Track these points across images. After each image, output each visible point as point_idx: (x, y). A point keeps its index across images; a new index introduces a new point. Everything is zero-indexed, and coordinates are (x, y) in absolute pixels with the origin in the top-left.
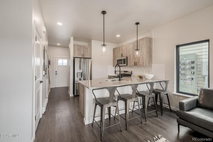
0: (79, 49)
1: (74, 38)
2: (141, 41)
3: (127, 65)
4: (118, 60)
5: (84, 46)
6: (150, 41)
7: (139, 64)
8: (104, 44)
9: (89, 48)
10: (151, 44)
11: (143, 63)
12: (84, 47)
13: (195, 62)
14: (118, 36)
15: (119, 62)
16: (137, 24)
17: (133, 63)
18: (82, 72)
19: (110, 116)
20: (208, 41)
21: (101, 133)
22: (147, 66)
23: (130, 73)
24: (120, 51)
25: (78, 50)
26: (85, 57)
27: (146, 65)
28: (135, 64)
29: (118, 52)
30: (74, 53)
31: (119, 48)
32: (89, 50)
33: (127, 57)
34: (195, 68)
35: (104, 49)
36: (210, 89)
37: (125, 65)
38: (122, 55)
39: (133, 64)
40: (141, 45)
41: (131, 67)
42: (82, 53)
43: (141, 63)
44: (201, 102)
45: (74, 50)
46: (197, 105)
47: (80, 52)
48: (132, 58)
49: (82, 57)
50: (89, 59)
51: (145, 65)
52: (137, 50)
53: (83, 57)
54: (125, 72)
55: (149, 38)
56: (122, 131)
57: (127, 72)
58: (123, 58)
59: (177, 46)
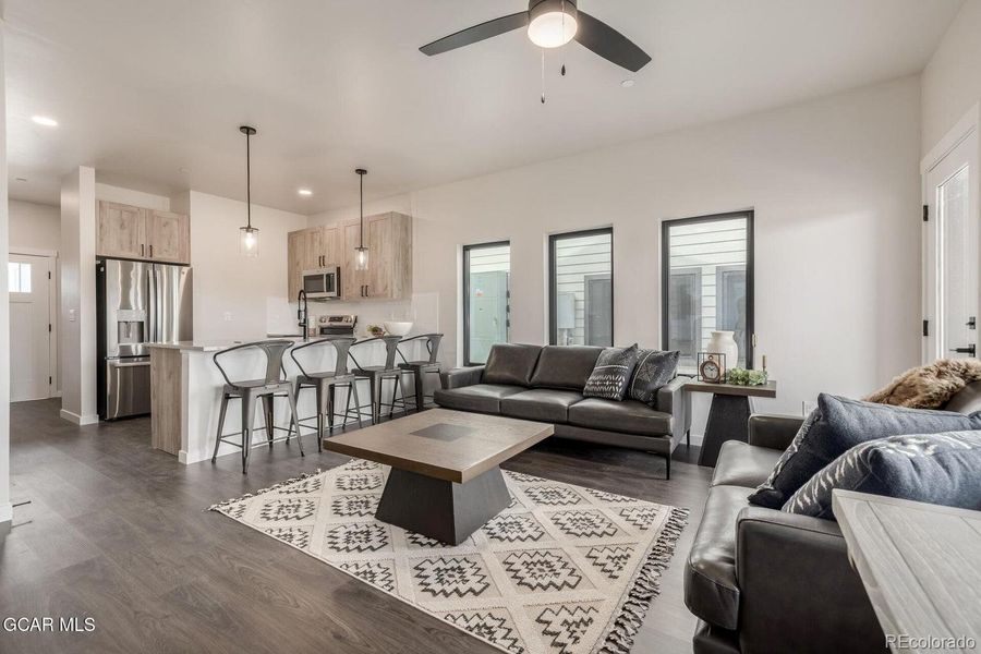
0: (126, 224)
1: (98, 173)
2: (379, 223)
3: (339, 294)
4: (307, 278)
5: (151, 211)
6: (405, 223)
7: (374, 291)
8: (249, 227)
9: (175, 223)
10: (407, 235)
11: (385, 290)
12: (151, 214)
14: (305, 192)
15: (312, 283)
16: (361, 172)
17: (357, 290)
18: (144, 319)
19: (271, 436)
22: (395, 296)
23: (352, 324)
24: (316, 244)
25: (122, 226)
26: (156, 257)
27: (393, 295)
28: (365, 292)
29: (309, 248)
30: (101, 240)
31: (312, 233)
32: (176, 233)
33: (338, 269)
35: (250, 241)
37: (334, 294)
38: (322, 260)
39: (359, 292)
40: (379, 233)
41: (352, 301)
42: (143, 240)
43: (380, 289)
45: (101, 226)
47: (131, 235)
49: (143, 258)
50: (176, 269)
51: (389, 296)
52: (361, 248)
53: (149, 259)
54: (333, 319)
55: (403, 216)
57: (340, 319)
58: (324, 271)
59: (464, 247)
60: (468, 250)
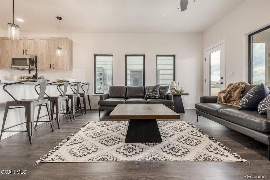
4: (14, 59)
6: (71, 43)
7: (57, 67)
11: (63, 66)
13: (102, 74)
14: (20, 20)
16: (59, 18)
17: (47, 65)
20: (112, 55)
21: (30, 135)
24: (21, 45)
27: (67, 68)
28: (52, 67)
34: (103, 79)
36: (114, 86)
38: (25, 52)
39: (49, 66)
43: (60, 66)
44: (110, 95)
46: (108, 97)
48: (45, 58)
51: (65, 68)
52: (59, 48)
55: (70, 40)
56: (54, 130)
59: (95, 55)
60: (96, 56)
